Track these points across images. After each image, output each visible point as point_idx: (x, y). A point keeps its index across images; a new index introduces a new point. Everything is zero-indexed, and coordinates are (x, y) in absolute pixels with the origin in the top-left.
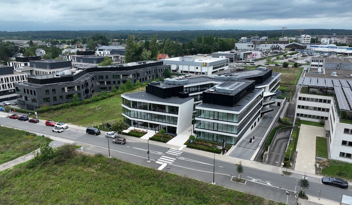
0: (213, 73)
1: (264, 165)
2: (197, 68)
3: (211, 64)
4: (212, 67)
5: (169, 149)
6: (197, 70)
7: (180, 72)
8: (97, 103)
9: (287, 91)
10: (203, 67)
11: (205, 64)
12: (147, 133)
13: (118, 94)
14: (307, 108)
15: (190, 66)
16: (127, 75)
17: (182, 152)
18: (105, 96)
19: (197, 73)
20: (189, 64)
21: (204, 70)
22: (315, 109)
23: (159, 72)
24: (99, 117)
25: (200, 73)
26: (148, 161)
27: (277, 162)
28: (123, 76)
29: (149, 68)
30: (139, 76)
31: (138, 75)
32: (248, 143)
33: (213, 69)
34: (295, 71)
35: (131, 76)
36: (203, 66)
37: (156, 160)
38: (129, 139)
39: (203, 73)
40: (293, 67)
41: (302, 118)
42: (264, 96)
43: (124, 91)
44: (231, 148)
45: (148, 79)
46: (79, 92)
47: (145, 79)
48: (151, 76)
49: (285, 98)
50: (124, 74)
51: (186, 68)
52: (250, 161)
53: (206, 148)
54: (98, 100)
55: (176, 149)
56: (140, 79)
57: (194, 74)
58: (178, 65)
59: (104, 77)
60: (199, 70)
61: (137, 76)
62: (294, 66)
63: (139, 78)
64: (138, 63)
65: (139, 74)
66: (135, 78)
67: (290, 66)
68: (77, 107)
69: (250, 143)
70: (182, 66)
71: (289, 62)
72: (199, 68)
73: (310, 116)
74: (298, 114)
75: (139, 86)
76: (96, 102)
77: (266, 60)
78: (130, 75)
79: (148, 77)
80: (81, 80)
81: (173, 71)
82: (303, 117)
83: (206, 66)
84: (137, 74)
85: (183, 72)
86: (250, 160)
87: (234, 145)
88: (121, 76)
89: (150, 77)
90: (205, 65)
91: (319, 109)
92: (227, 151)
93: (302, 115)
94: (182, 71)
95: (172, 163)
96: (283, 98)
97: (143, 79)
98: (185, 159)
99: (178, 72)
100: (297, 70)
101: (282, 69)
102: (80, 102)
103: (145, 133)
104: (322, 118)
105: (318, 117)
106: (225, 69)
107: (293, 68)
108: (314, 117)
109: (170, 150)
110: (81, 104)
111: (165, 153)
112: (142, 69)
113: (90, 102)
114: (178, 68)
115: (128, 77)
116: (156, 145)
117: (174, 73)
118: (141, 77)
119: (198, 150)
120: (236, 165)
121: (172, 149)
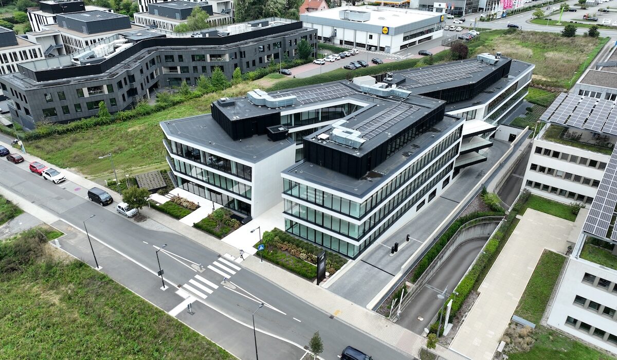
0: (402, 47)
1: (389, 324)
2: (371, 37)
3: (398, 30)
4: (402, 36)
5: (220, 256)
6: (371, 42)
7: (339, 42)
8: (146, 120)
9: (543, 106)
10: (382, 36)
11: (387, 29)
12: (198, 207)
13: (191, 98)
14: (551, 171)
15: (358, 32)
16: (220, 56)
17: (239, 269)
18: (163, 104)
19: (370, 47)
20: (358, 27)
21: (385, 41)
22: (568, 176)
23: (291, 45)
24: (133, 157)
25: (376, 47)
26: (162, 288)
27: (422, 319)
28: (211, 56)
29: (270, 38)
30: (245, 57)
31: (242, 54)
32: (387, 253)
33: (405, 39)
34: (586, 49)
35: (227, 58)
36: (383, 33)
37: (179, 286)
38: (158, 220)
39: (382, 49)
40: (585, 35)
41: (535, 192)
42: (464, 133)
43: (205, 91)
44: (342, 268)
45: (266, 61)
46: (113, 96)
47: (257, 61)
48: (273, 55)
49: (528, 127)
50: (212, 53)
51: (349, 36)
52: (364, 309)
53: (291, 262)
54: (148, 113)
55: (232, 259)
56: (248, 63)
57: (364, 50)
58: (335, 28)
59: (176, 58)
60: (373, 42)
61: (241, 57)
62: (588, 33)
63: (244, 60)
64: (251, 25)
65: (244, 52)
66: (236, 61)
67: (580, 31)
68: (105, 127)
69: (391, 255)
70: (342, 29)
71: (584, 20)
72: (375, 36)
73: (554, 190)
74: (529, 183)
75: (240, 79)
76: (143, 117)
77: (534, 14)
78: (225, 54)
79: (266, 57)
80: (119, 70)
81: (326, 39)
82: (539, 188)
83: (387, 34)
84: (241, 53)
85: (344, 42)
86: (366, 308)
87: (354, 259)
88: (208, 56)
89: (269, 57)
90: (387, 31)
91: (577, 178)
92: (331, 274)
93: (537, 185)
94: (341, 42)
95: (205, 297)
96: (523, 124)
97: (254, 62)
98: (237, 289)
99: (334, 43)
100: (590, 45)
101: (558, 41)
102: (112, 117)
103: (194, 207)
104: (581, 197)
105: (572, 195)
106: (434, 38)
107: (584, 40)
108: (562, 192)
109: (220, 259)
110: (113, 121)
111: (205, 267)
112: (252, 42)
113: (131, 116)
114: (334, 35)
115: (222, 59)
116: (200, 242)
117: (328, 44)
118: (249, 58)
119: (274, 266)
120: (332, 317)
121: (225, 259)
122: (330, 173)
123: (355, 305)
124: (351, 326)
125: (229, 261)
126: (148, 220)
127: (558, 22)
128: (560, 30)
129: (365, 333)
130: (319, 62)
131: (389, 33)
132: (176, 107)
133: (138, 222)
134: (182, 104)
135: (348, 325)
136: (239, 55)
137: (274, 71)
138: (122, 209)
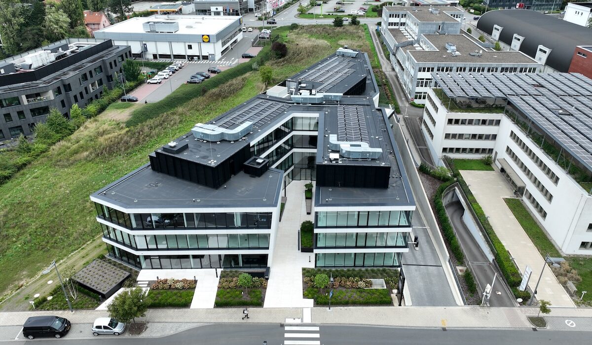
0: (222, 53)
2: (190, 47)
3: (218, 36)
4: (220, 42)
5: (282, 326)
6: (190, 52)
7: (152, 57)
10: (203, 45)
11: (207, 37)
12: (195, 282)
14: (461, 136)
15: (173, 44)
16: (38, 95)
17: (318, 329)
19: (191, 58)
20: (172, 38)
21: (207, 49)
22: (474, 136)
23: (111, 68)
24: (29, 255)
25: (198, 56)
28: (28, 97)
29: (86, 63)
30: (71, 90)
31: (68, 88)
33: (223, 44)
34: (360, 34)
35: (50, 95)
36: (204, 42)
38: (164, 320)
39: (205, 58)
40: (350, 24)
43: (47, 141)
45: (92, 91)
47: (84, 92)
48: (96, 82)
49: (390, 105)
50: (29, 93)
51: (163, 49)
52: (459, 307)
53: (356, 296)
55: (298, 321)
56: (75, 97)
58: (144, 43)
60: (194, 51)
61: (66, 91)
63: (71, 94)
65: (69, 84)
66: (62, 97)
69: (417, 249)
70: (154, 43)
71: (335, 12)
72: (195, 46)
73: (464, 150)
74: (445, 150)
78: (46, 92)
79: (90, 85)
81: (136, 55)
82: (453, 152)
83: (209, 42)
84: (64, 86)
85: (158, 56)
86: (457, 305)
87: (400, 266)
88: (24, 98)
89: (93, 85)
91: (481, 137)
93: (451, 150)
94: (155, 56)
97: (81, 94)
99: (146, 59)
101: (336, 31)
104: (484, 151)
105: (477, 150)
106: (239, 40)
107: (354, 28)
108: (471, 151)
109: (286, 328)
114: (145, 49)
115: (43, 97)
117: (140, 60)
118: (76, 90)
119: (346, 308)
120: (444, 329)
121: (291, 325)
122: (357, 192)
123: (448, 308)
124: (465, 329)
125: (297, 325)
126: (149, 325)
127: (320, 15)
128: (330, 21)
129: (481, 329)
130: (155, 82)
131: (211, 41)
132: (25, 171)
133: (139, 334)
134: (29, 166)
135: (463, 329)
136: (64, 90)
137: (114, 101)
138: (105, 327)
